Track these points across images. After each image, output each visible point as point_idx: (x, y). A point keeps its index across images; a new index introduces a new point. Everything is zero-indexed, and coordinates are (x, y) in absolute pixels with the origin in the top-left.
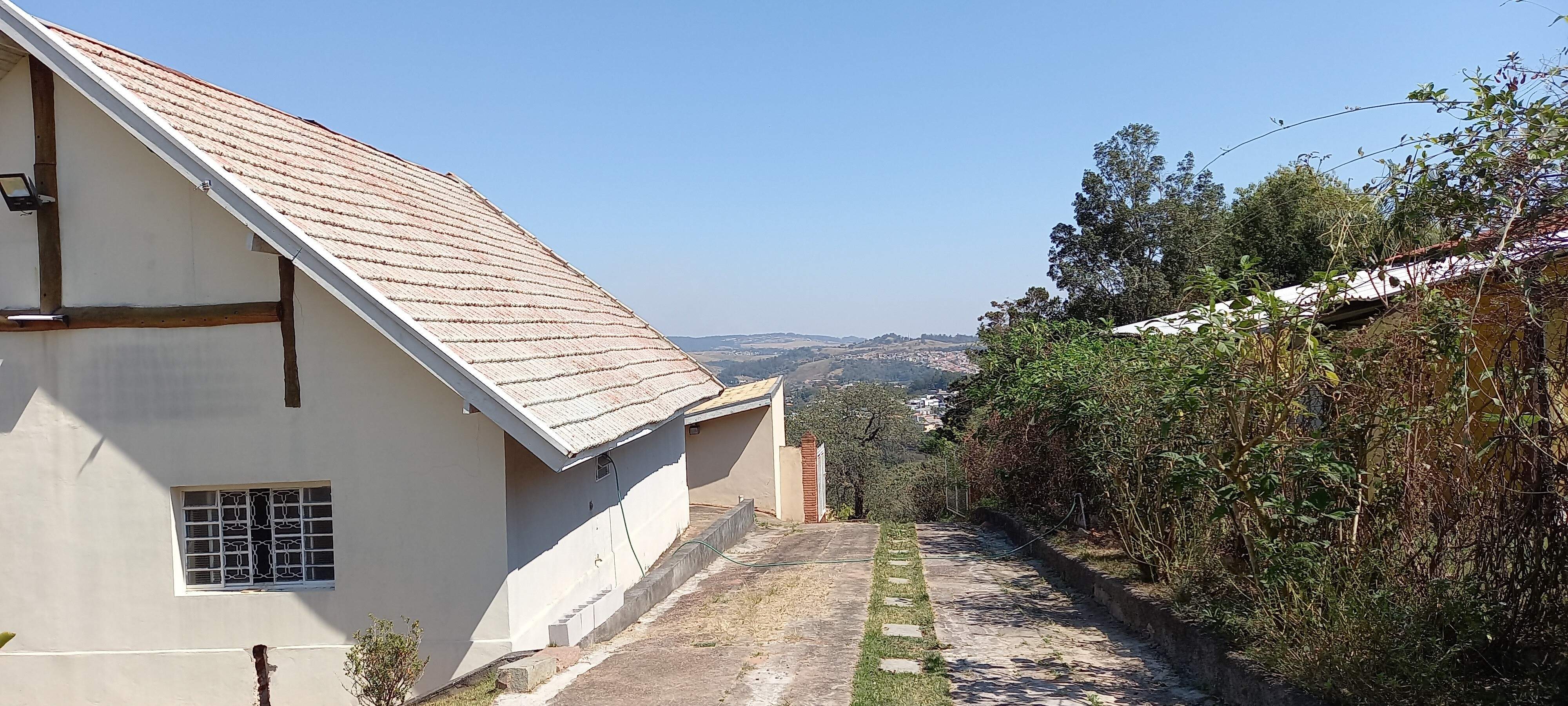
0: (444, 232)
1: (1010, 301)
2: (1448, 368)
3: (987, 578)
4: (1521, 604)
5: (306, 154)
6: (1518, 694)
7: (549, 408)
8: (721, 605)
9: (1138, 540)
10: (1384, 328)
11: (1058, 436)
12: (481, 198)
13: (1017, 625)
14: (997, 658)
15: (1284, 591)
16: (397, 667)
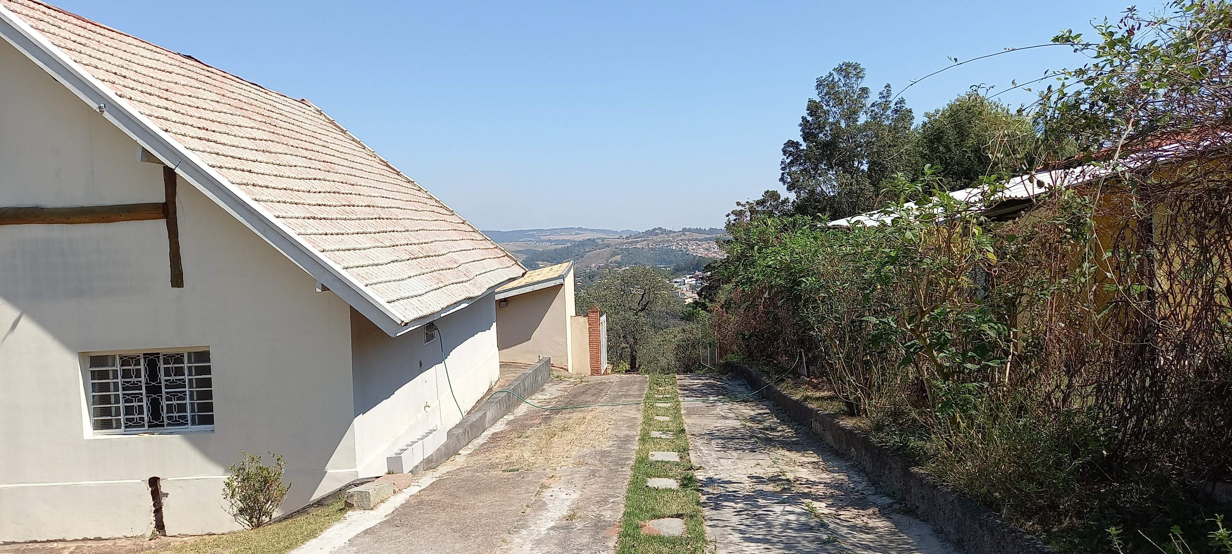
0: (299, 146)
1: (751, 202)
2: (1078, 249)
3: (731, 415)
4: (1129, 428)
5: (185, 83)
6: (1125, 494)
7: (386, 287)
8: (524, 439)
9: (845, 384)
10: (1032, 219)
11: (786, 306)
12: (329, 120)
13: (752, 451)
14: (737, 476)
15: (953, 420)
16: (266, 492)
